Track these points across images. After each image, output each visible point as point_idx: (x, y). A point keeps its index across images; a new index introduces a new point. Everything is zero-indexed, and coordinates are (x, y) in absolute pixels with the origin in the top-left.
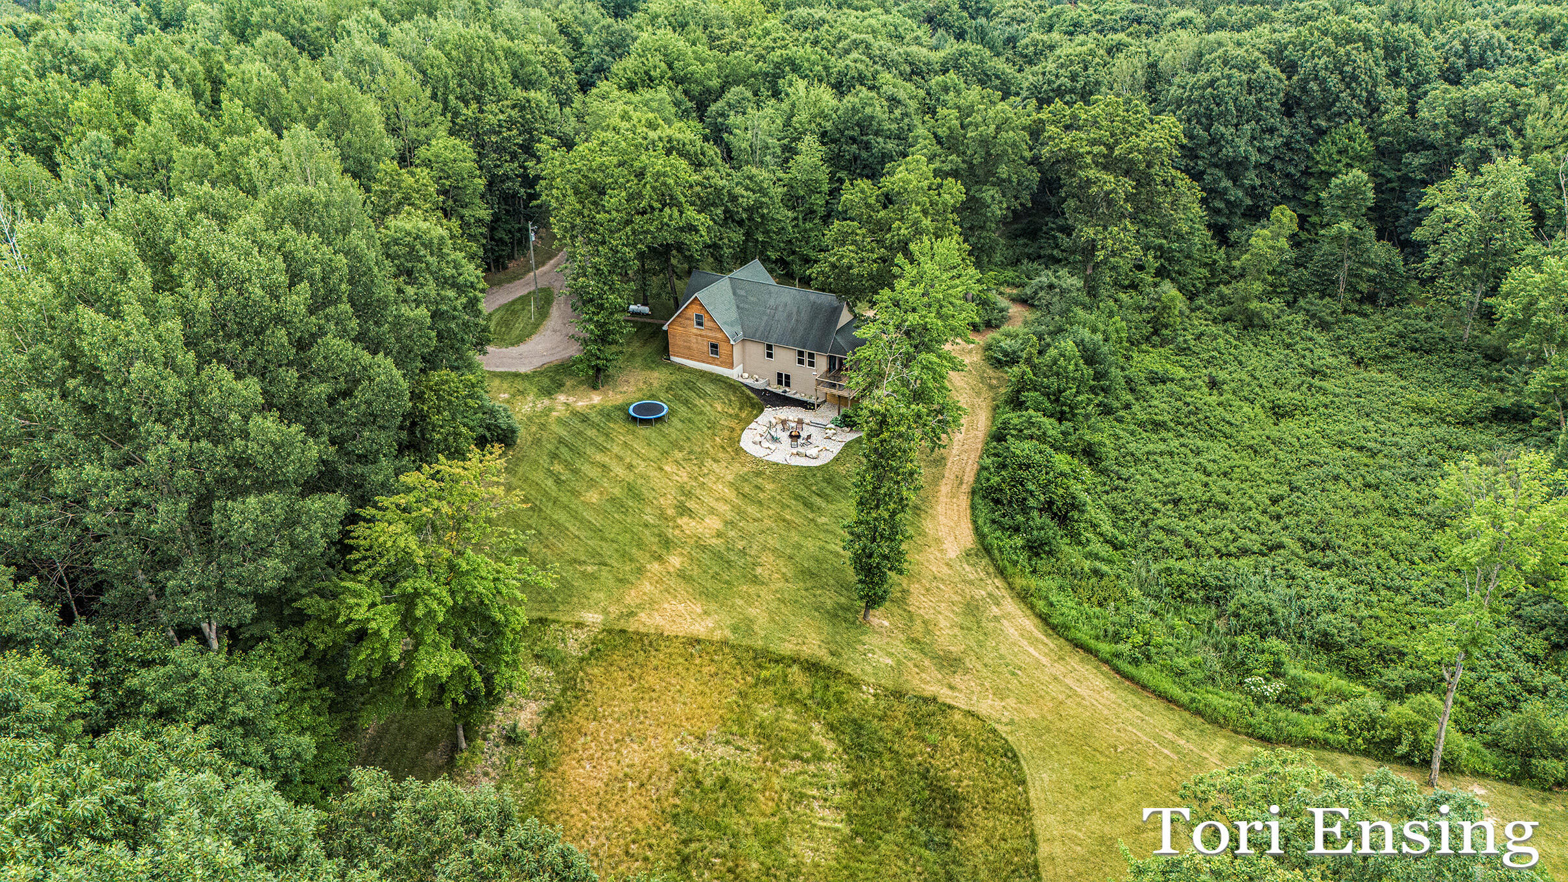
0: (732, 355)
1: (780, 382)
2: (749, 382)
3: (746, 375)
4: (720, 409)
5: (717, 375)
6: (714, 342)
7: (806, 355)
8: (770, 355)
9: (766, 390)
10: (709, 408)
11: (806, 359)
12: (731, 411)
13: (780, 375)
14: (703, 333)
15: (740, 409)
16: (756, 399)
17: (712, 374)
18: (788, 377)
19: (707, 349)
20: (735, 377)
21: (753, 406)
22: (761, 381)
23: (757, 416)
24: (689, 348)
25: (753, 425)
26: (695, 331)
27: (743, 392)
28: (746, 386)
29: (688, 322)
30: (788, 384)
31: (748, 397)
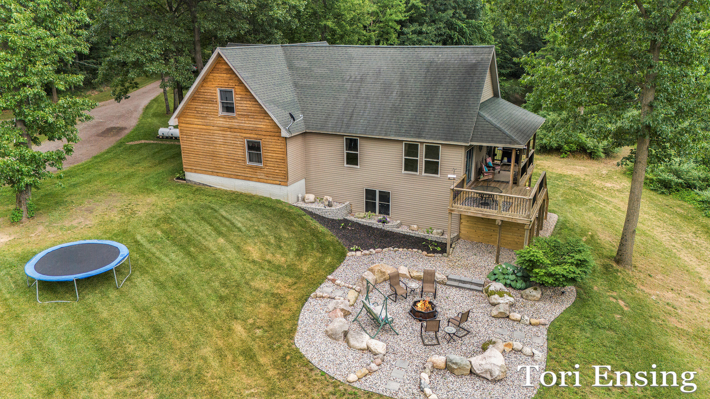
0: (284, 160)
1: (370, 207)
2: (318, 208)
3: (311, 197)
4: (255, 255)
5: (260, 198)
6: (253, 137)
7: (422, 151)
8: (352, 160)
9: (346, 221)
10: (232, 253)
11: (422, 159)
12: (279, 259)
13: (370, 194)
14: (234, 123)
15: (299, 254)
16: (330, 236)
17: (251, 197)
18: (385, 197)
19: (243, 152)
20: (292, 200)
21: (324, 248)
22: (337, 207)
23: (333, 268)
24: (213, 155)
25: (326, 289)
26: (221, 122)
27: (304, 225)
28: (311, 214)
29: (209, 107)
30: (385, 209)
31: (314, 233)
